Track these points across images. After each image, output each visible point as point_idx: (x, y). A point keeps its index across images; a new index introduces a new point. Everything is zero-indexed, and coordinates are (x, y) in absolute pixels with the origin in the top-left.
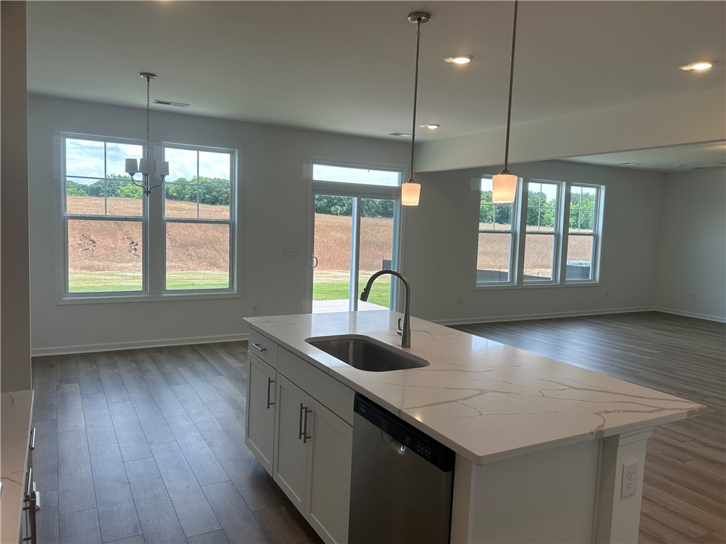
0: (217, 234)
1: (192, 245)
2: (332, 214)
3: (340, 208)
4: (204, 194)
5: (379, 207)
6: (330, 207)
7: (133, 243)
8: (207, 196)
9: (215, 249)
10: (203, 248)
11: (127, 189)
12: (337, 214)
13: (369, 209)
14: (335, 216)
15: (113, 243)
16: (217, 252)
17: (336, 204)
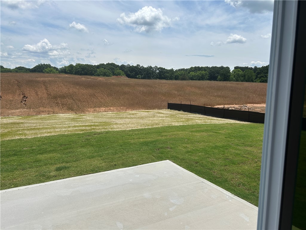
0: (75, 90)
1: (59, 97)
2: (137, 79)
3: (140, 76)
4: (81, 71)
5: (157, 75)
6: (136, 76)
7: (25, 97)
8: (82, 72)
9: (73, 99)
10: (66, 98)
11: (47, 70)
12: (139, 79)
13: (153, 76)
14: (139, 80)
15: (12, 97)
16: (74, 100)
17: (139, 74)
